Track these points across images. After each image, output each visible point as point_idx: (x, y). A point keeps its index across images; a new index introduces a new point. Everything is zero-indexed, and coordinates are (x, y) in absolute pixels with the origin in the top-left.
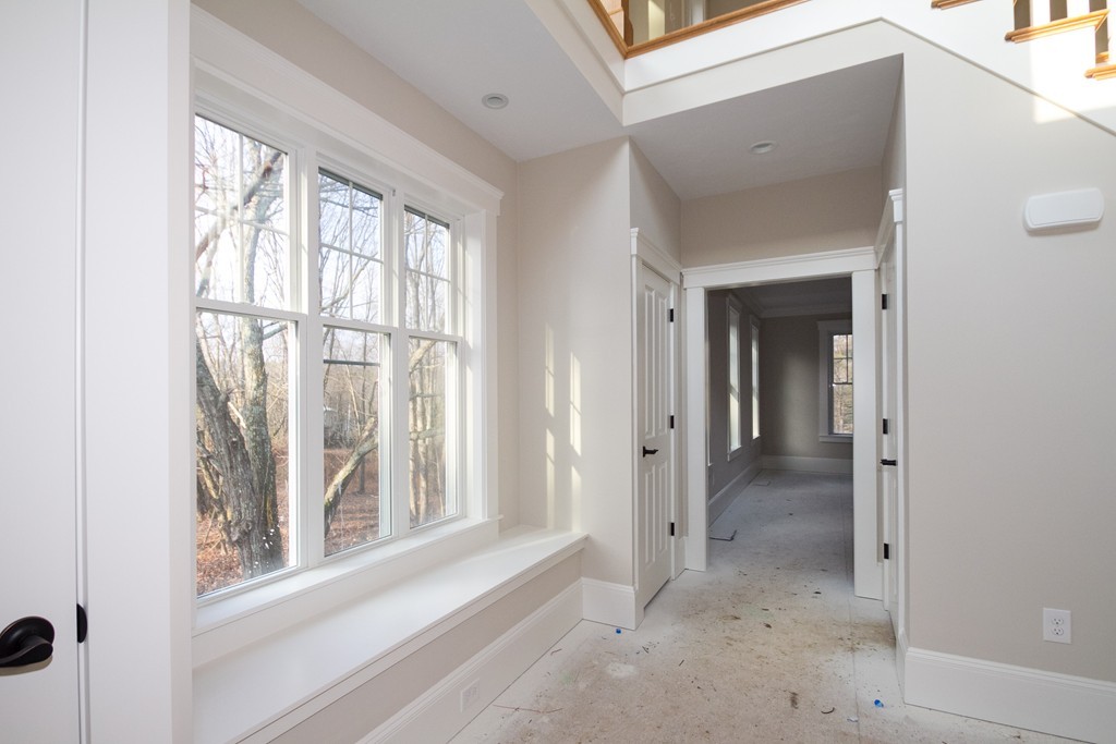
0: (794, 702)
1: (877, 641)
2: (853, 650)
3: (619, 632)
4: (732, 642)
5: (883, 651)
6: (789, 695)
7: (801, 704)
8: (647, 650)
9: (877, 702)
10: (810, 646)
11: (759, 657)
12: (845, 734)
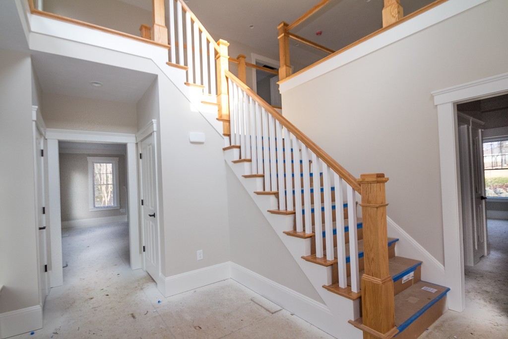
0: (134, 317)
1: (148, 283)
2: (142, 289)
3: (32, 334)
4: (97, 309)
5: (152, 285)
6: (130, 316)
7: (136, 316)
8: (56, 333)
9: (159, 302)
10: (127, 295)
11: (111, 308)
12: (155, 317)
